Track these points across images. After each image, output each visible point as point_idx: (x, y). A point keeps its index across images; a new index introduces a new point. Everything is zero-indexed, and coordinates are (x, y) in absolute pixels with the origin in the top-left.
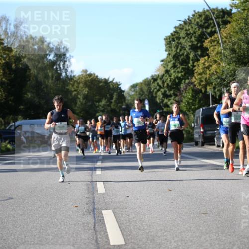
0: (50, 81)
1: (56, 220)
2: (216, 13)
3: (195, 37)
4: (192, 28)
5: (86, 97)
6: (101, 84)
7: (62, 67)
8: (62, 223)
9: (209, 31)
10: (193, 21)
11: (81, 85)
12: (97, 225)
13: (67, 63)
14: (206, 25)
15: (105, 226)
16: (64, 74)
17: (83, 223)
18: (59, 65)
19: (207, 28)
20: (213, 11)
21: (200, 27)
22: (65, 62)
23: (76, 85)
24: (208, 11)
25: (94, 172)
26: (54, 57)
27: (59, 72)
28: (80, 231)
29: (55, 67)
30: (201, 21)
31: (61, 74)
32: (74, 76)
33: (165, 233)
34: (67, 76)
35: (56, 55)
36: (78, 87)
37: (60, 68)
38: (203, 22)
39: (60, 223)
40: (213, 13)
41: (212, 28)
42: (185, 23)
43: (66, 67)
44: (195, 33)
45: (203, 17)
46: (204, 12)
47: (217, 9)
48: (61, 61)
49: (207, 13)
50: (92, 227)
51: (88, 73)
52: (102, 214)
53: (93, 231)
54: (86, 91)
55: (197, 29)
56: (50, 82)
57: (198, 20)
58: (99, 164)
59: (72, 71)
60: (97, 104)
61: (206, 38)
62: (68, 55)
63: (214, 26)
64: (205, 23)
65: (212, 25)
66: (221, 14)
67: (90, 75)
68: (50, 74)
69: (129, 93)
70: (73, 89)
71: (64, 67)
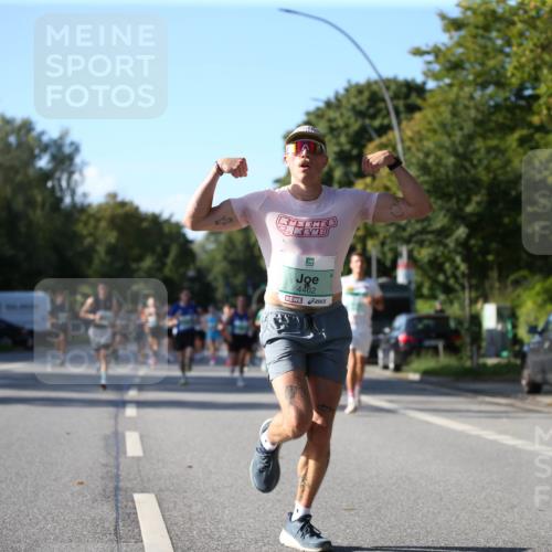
0: (39, 212)
1: (35, 510)
2: (393, 87)
3: (347, 135)
4: (342, 115)
5: (112, 250)
6: (145, 225)
7: (64, 184)
8: (49, 517)
9: (377, 123)
10: (344, 102)
11: (103, 224)
12: (121, 524)
13: (76, 177)
14: (372, 111)
15: (139, 527)
16: (67, 200)
17: (93, 519)
18: (59, 180)
19: (373, 117)
20: (388, 83)
21: (360, 114)
22: (71, 174)
23: (92, 222)
24: (376, 82)
25: (121, 410)
26: (49, 162)
27: (59, 194)
28: (85, 536)
29: (49, 184)
30: (361, 103)
31: (60, 200)
32: (89, 205)
33: (264, 549)
34: (74, 205)
35: (54, 158)
36: (96, 227)
37: (60, 186)
38: (366, 104)
39: (45, 518)
40: (388, 88)
41: (384, 117)
42: (328, 104)
43: (73, 184)
44: (347, 126)
45: (366, 95)
46: (369, 84)
47: (395, 80)
48: (63, 171)
49: (375, 87)
50: (112, 529)
51: (119, 199)
52: (133, 501)
53: (113, 537)
54: (112, 237)
55: (352, 120)
56: (38, 215)
57: (354, 101)
58: (132, 394)
59: (85, 195)
60: (134, 266)
61: (371, 140)
62: (78, 160)
63: (388, 114)
64: (369, 107)
65: (384, 112)
66: (404, 90)
67: (123, 204)
68: (39, 199)
69: (203, 247)
70: (85, 232)
71: (68, 184)
